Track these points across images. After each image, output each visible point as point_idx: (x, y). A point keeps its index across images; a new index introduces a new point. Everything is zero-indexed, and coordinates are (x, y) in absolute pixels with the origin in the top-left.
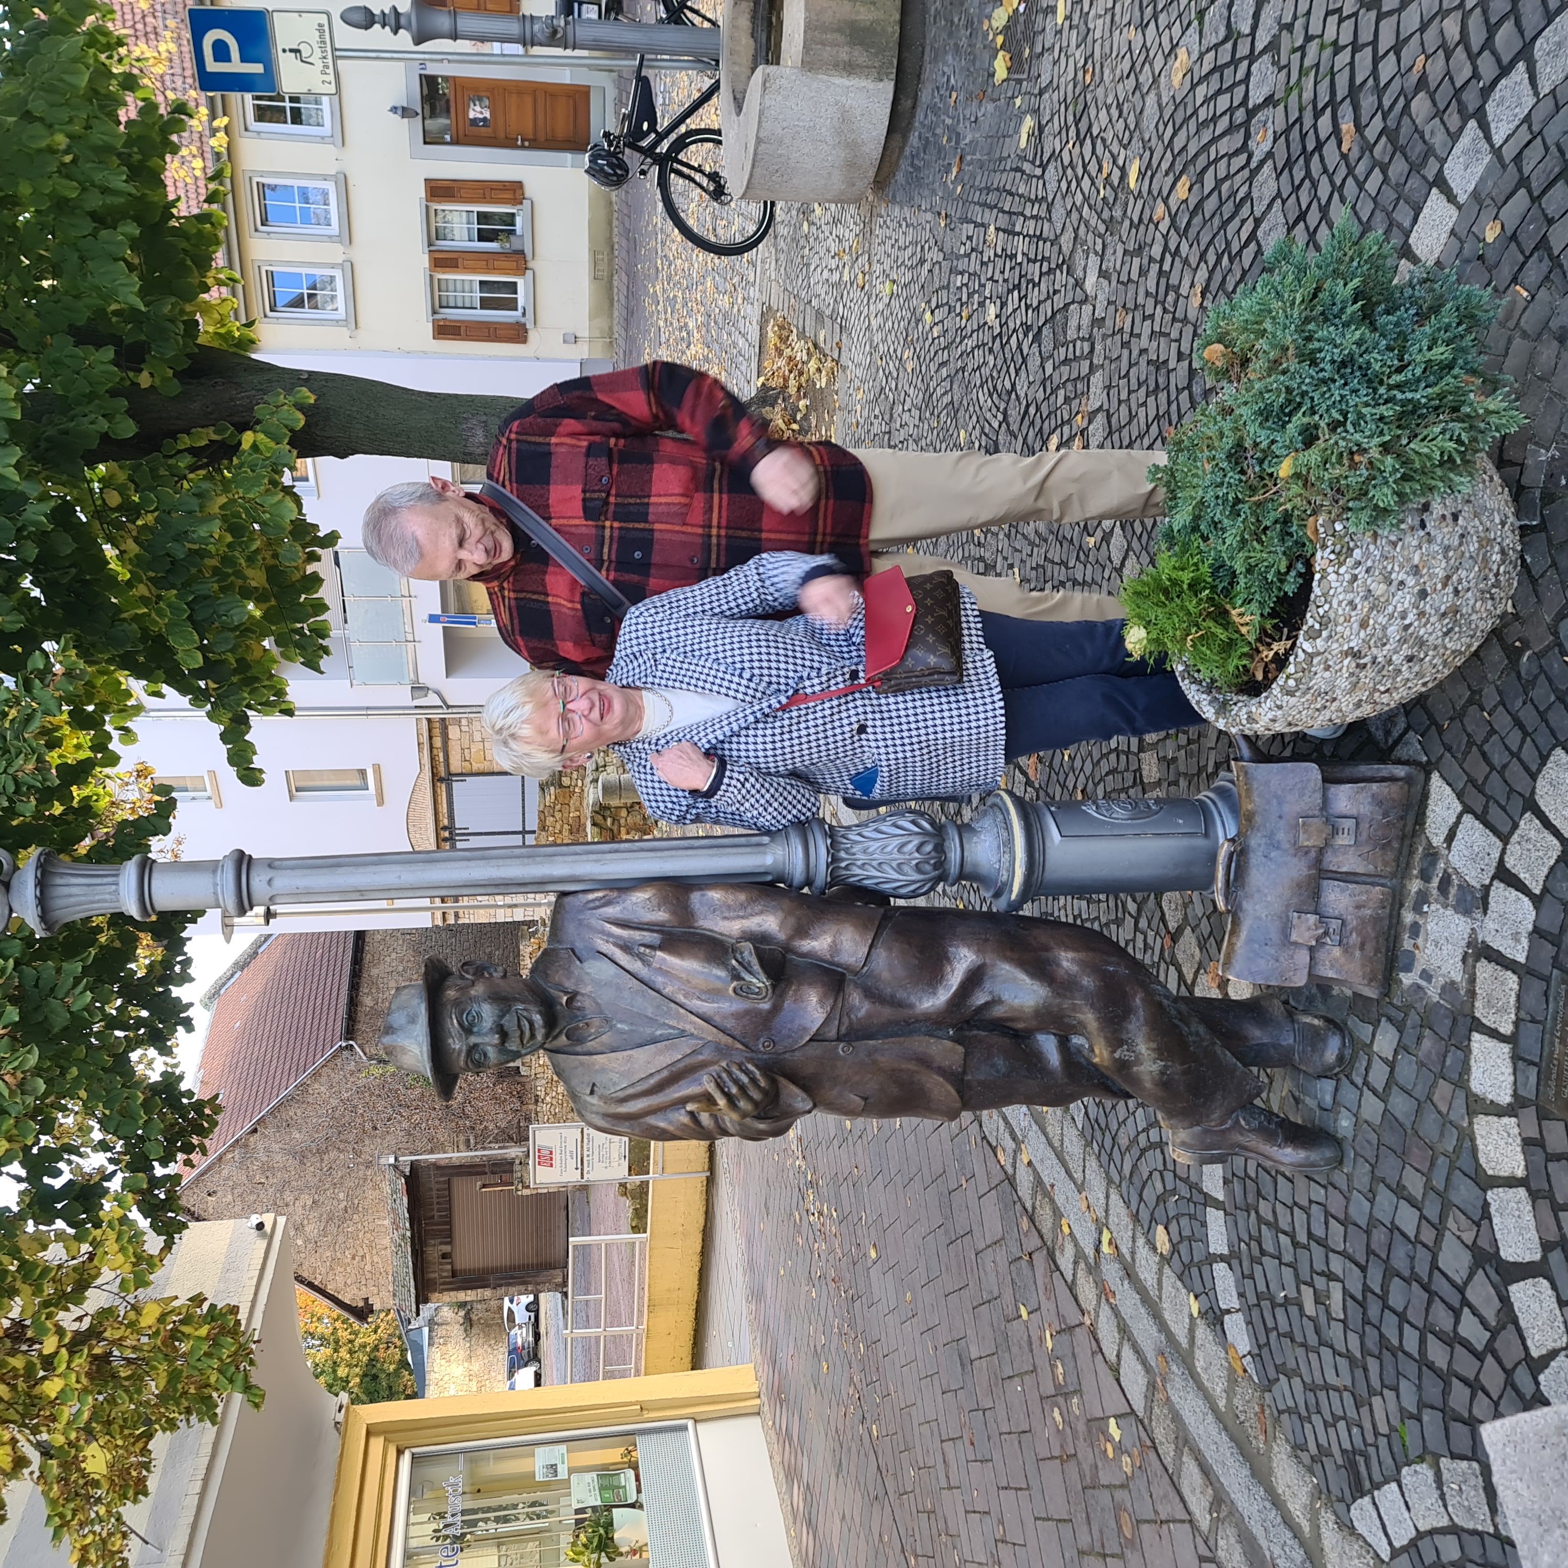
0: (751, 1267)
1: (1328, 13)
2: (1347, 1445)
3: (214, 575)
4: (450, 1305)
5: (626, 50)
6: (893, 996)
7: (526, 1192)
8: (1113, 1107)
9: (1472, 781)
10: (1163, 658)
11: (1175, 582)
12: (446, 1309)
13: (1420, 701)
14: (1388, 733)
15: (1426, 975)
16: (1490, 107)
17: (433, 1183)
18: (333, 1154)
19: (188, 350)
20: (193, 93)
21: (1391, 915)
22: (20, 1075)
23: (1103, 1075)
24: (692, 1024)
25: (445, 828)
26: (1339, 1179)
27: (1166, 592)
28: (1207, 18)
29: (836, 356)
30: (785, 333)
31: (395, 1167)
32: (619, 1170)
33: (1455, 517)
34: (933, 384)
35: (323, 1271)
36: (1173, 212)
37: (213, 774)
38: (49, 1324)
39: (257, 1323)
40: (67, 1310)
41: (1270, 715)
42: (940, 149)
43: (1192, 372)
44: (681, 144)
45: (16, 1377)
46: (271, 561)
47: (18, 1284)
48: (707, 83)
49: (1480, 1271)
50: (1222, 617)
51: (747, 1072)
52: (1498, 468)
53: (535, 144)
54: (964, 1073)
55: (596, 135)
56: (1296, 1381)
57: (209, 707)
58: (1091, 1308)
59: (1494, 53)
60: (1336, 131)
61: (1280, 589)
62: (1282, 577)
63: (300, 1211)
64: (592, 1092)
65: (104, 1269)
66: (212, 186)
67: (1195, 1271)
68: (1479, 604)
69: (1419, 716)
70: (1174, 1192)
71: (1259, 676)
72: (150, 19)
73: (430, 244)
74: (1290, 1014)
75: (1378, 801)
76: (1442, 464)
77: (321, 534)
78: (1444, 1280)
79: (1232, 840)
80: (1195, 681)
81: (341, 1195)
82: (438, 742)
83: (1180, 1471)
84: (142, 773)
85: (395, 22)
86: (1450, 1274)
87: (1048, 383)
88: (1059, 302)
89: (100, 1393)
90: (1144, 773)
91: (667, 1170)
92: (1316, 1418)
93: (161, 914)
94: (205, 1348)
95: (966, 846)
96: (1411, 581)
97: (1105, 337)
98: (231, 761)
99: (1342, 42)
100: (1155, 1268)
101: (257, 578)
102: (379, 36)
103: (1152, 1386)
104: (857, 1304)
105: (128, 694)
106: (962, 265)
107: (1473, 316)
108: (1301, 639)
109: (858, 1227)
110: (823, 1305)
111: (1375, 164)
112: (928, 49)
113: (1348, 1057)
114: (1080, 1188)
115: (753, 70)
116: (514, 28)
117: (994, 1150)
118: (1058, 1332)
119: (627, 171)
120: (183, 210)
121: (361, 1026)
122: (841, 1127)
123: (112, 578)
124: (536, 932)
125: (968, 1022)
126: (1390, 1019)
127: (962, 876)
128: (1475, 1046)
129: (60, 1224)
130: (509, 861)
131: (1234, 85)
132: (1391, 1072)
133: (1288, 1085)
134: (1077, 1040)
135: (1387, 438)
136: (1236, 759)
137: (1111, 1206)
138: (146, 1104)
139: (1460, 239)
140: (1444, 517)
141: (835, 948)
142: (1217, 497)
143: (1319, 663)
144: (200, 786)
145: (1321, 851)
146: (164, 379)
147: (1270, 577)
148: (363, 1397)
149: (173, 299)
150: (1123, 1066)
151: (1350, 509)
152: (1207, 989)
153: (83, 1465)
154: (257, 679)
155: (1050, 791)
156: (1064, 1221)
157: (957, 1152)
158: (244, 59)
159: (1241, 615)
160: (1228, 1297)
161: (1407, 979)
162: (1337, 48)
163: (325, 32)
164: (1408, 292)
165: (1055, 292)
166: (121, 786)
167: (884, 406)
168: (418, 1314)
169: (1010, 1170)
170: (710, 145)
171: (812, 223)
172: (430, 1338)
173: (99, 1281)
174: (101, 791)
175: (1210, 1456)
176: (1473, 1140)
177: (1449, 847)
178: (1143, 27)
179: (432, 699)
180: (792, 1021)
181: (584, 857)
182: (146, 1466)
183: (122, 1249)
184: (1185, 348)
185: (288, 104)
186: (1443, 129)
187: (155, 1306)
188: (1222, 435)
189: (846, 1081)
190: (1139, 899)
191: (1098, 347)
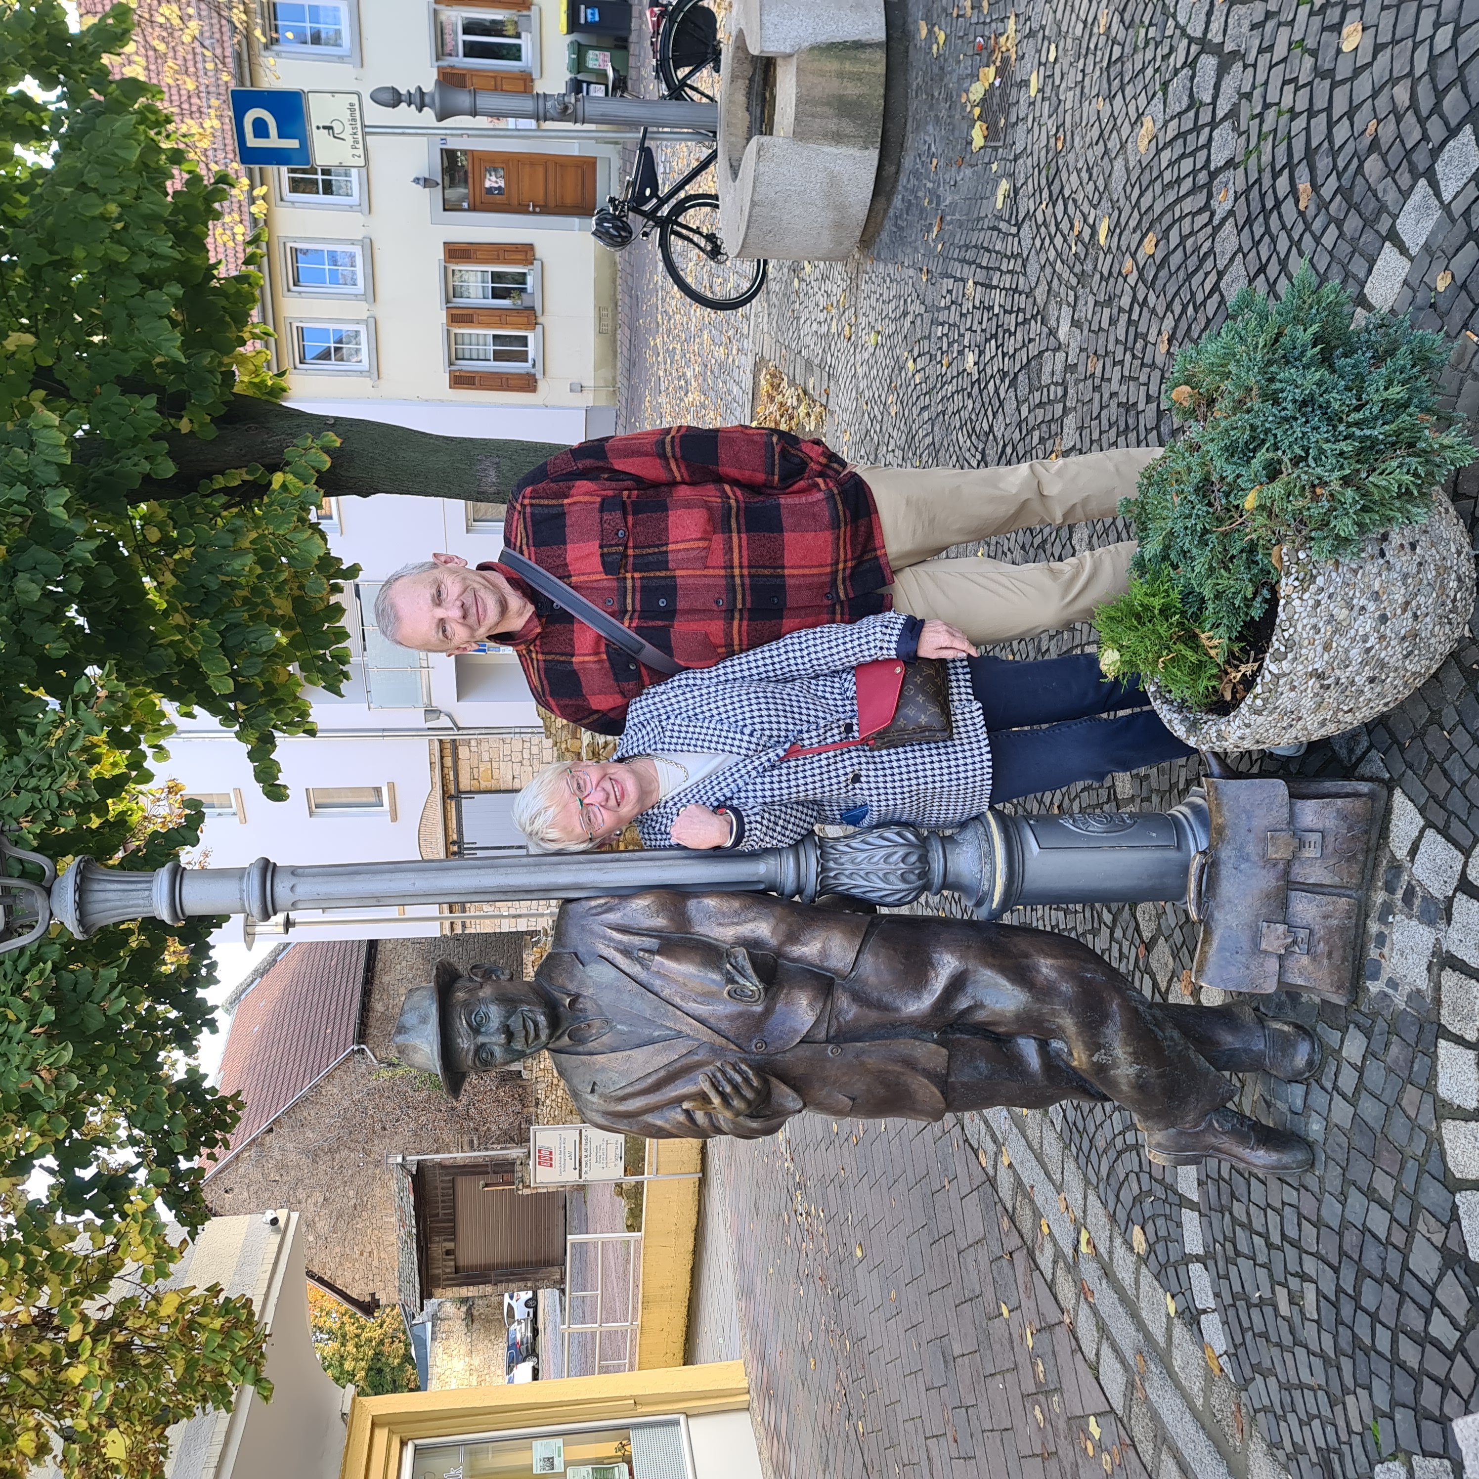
0: (741, 1265)
1: (1285, 83)
2: (1321, 1443)
3: (243, 605)
4: (453, 1300)
5: (630, 124)
6: (879, 1000)
7: (527, 1191)
8: (1091, 1111)
9: (1433, 797)
10: (1136, 678)
11: (1146, 608)
12: (448, 1304)
13: (1382, 721)
14: (1351, 751)
15: (1392, 983)
16: (1439, 167)
17: (438, 1182)
18: (344, 1153)
19: (226, 398)
20: (235, 165)
21: (1357, 926)
22: (55, 1072)
23: (1081, 1077)
24: (689, 1026)
25: (454, 843)
26: (1311, 1181)
27: (1138, 617)
28: (1170, 89)
29: (824, 402)
30: (777, 381)
31: (403, 1166)
32: (616, 1171)
33: (1413, 546)
34: (915, 427)
35: (333, 1266)
36: (1141, 266)
37: (238, 791)
38: (74, 1312)
39: (269, 1318)
40: (93, 1299)
41: (1239, 733)
42: (922, 210)
43: (1160, 413)
44: (680, 208)
45: (42, 1363)
46: (297, 593)
47: (47, 1274)
48: (706, 153)
49: (1450, 1272)
50: (1191, 639)
51: (740, 1072)
52: (1453, 501)
53: (546, 209)
54: (948, 1074)
55: (602, 200)
56: (1272, 1380)
57: (237, 728)
58: (1070, 1307)
59: (1442, 117)
60: (1294, 190)
61: (1247, 614)
62: (1248, 603)
63: (312, 1208)
64: (593, 1091)
65: (127, 1260)
66: (250, 250)
67: (1171, 1271)
68: (1437, 628)
69: (1382, 735)
70: (1150, 1192)
71: (1228, 697)
72: (195, 100)
73: (448, 301)
74: (1261, 1021)
75: (1343, 816)
76: (1399, 496)
77: (344, 567)
78: (1415, 1281)
79: (1204, 853)
80: (1166, 701)
81: (351, 1193)
82: (448, 762)
83: (1158, 1469)
84: (173, 789)
85: (419, 100)
86: (1420, 1275)
87: (1024, 425)
88: (1033, 349)
89: (121, 1380)
90: (1118, 790)
91: (661, 1171)
92: (1291, 1417)
93: (190, 919)
94: (219, 1340)
95: (949, 857)
96: (1371, 607)
97: (1077, 382)
98: (258, 778)
99: (1298, 109)
100: (1132, 1267)
101: (283, 607)
102: (405, 114)
103: (1131, 1385)
104: (844, 1302)
105: (162, 715)
106: (942, 316)
107: (1426, 359)
108: (1267, 661)
109: (844, 1227)
110: (810, 1303)
111: (1331, 220)
112: (910, 120)
113: (1317, 1062)
114: (1059, 1189)
115: (748, 140)
116: (528, 105)
117: (976, 1152)
118: (1039, 1331)
119: (631, 233)
120: (222, 272)
121: (372, 1031)
122: (827, 1128)
123: (150, 608)
124: (538, 941)
125: (951, 1026)
126: (1358, 1026)
127: (945, 885)
128: (1441, 1052)
129: (89, 1214)
130: (516, 870)
131: (1198, 149)
132: (1360, 1077)
133: (1259, 1089)
134: (1056, 1044)
135: (1348, 472)
136: (1206, 776)
137: (1089, 1207)
138: (170, 1099)
139: (1412, 289)
140: (1402, 546)
141: (824, 953)
142: (1186, 528)
143: (1285, 684)
144: (226, 803)
145: (1289, 863)
146: (202, 425)
147: (1237, 603)
148: (368, 1390)
149: (212, 353)
150: (1101, 1069)
151: (1312, 539)
152: (1180, 995)
153: (104, 1450)
154: (282, 701)
155: (1028, 807)
156: (1043, 1222)
157: (940, 1154)
158: (280, 136)
159: (1210, 638)
160: (1204, 1298)
161: (1374, 987)
162: (1293, 114)
163: (356, 111)
164: (1364, 336)
165: (1030, 341)
166: (153, 802)
167: (869, 447)
168: (422, 1309)
169: (991, 1172)
170: (708, 209)
171: (803, 280)
172: (433, 1333)
173: (121, 1273)
174: (135, 807)
175: (1188, 1453)
176: (1441, 1144)
177: (1412, 860)
178: (1111, 98)
179: (445, 722)
180: (783, 1024)
181: (588, 866)
182: (163, 1452)
183: (145, 1241)
184: (1153, 391)
185: (320, 177)
186: (1395, 188)
187: (175, 1296)
188: (1190, 470)
189: (835, 1082)
190: (1114, 910)
191: (1071, 391)
